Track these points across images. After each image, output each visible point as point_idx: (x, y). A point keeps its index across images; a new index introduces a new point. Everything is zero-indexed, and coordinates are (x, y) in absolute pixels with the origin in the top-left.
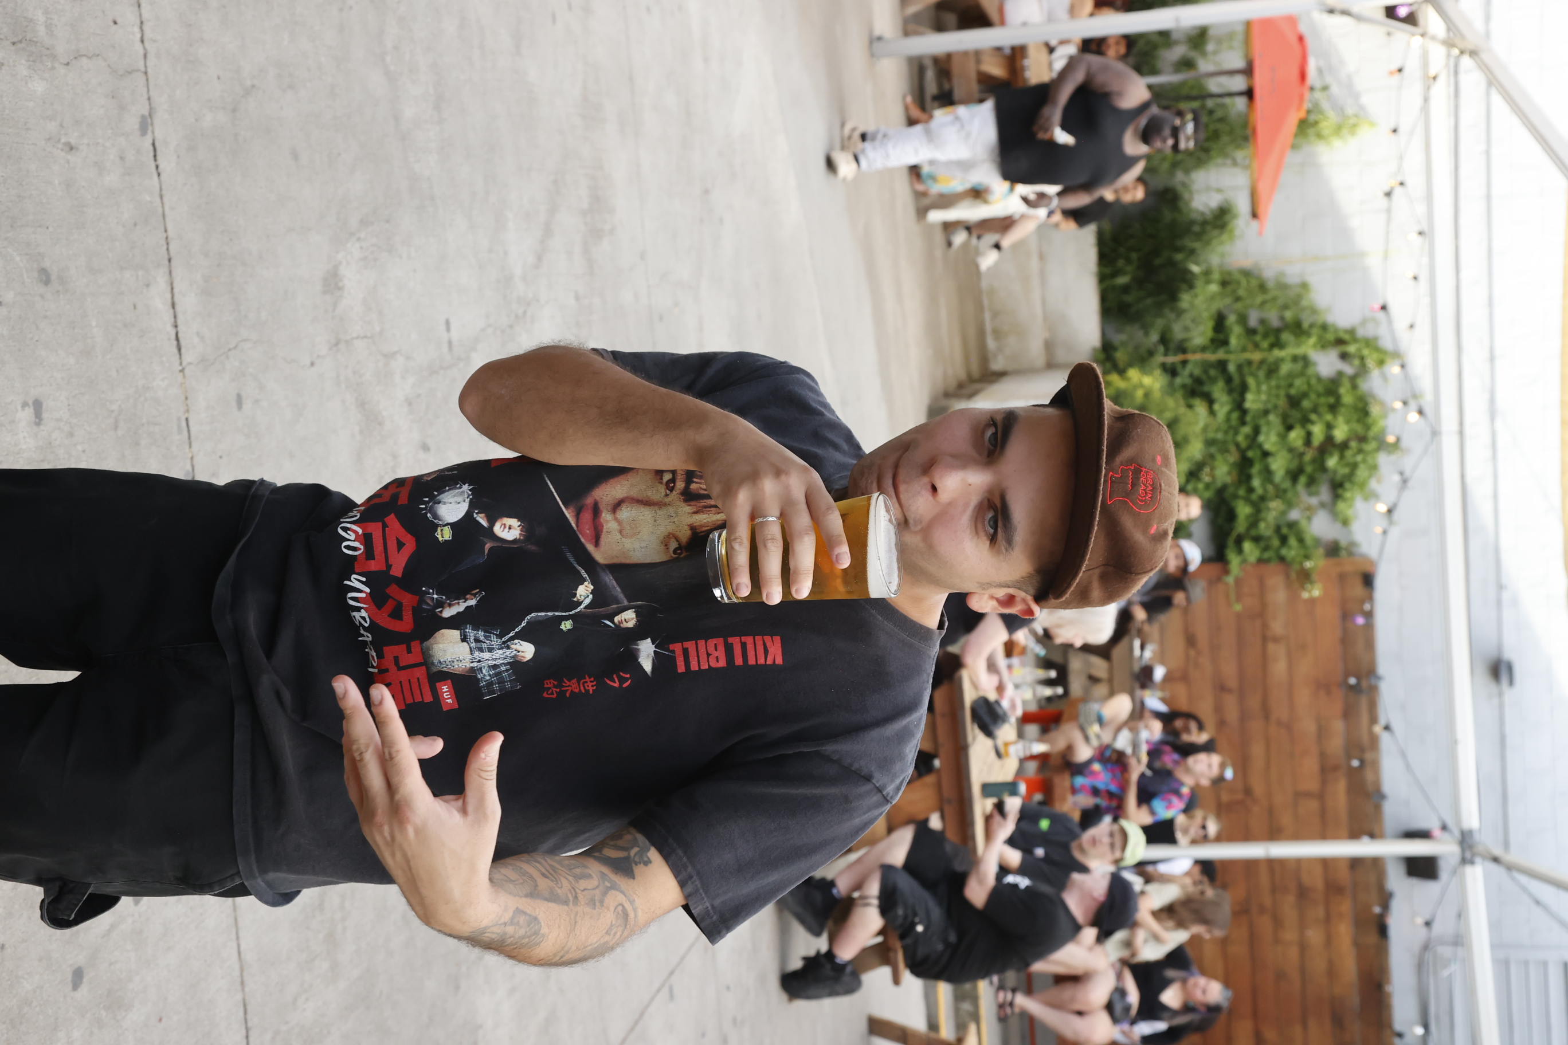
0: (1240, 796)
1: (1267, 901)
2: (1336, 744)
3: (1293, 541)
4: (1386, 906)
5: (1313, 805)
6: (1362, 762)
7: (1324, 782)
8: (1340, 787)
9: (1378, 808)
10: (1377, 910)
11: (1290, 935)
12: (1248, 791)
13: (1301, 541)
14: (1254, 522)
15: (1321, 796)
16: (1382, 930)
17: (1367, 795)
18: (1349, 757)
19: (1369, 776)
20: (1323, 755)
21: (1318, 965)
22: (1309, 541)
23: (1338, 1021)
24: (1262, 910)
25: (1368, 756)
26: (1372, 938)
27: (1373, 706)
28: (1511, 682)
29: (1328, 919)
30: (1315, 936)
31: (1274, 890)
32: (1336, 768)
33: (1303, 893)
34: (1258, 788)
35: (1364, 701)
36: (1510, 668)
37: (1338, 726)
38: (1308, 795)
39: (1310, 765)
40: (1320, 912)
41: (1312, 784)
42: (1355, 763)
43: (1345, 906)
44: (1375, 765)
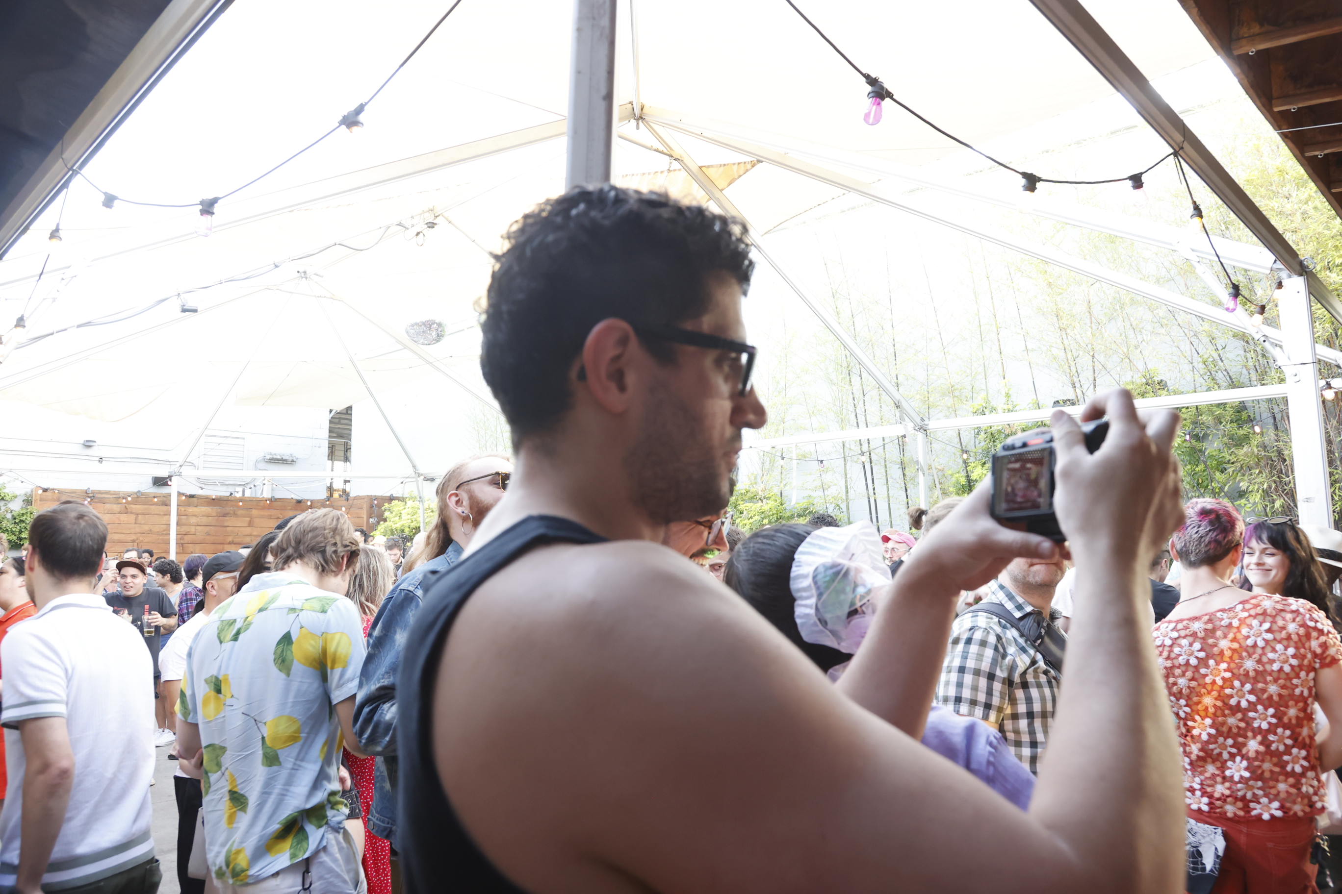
2: (116, 508)
3: (23, 518)
4: (183, 495)
5: (141, 517)
6: (124, 498)
7: (132, 513)
8: (134, 507)
9: (144, 494)
10: (184, 498)
11: (193, 529)
13: (23, 514)
14: (13, 533)
15: (137, 515)
17: (136, 497)
18: (121, 503)
19: (131, 496)
20: (120, 513)
21: (205, 520)
22: (24, 511)
23: (225, 515)
25: (121, 496)
26: (195, 500)
27: (100, 492)
28: (95, 442)
30: (193, 520)
34: (134, 537)
35: (97, 495)
36: (88, 441)
37: (108, 506)
39: (124, 518)
41: (133, 517)
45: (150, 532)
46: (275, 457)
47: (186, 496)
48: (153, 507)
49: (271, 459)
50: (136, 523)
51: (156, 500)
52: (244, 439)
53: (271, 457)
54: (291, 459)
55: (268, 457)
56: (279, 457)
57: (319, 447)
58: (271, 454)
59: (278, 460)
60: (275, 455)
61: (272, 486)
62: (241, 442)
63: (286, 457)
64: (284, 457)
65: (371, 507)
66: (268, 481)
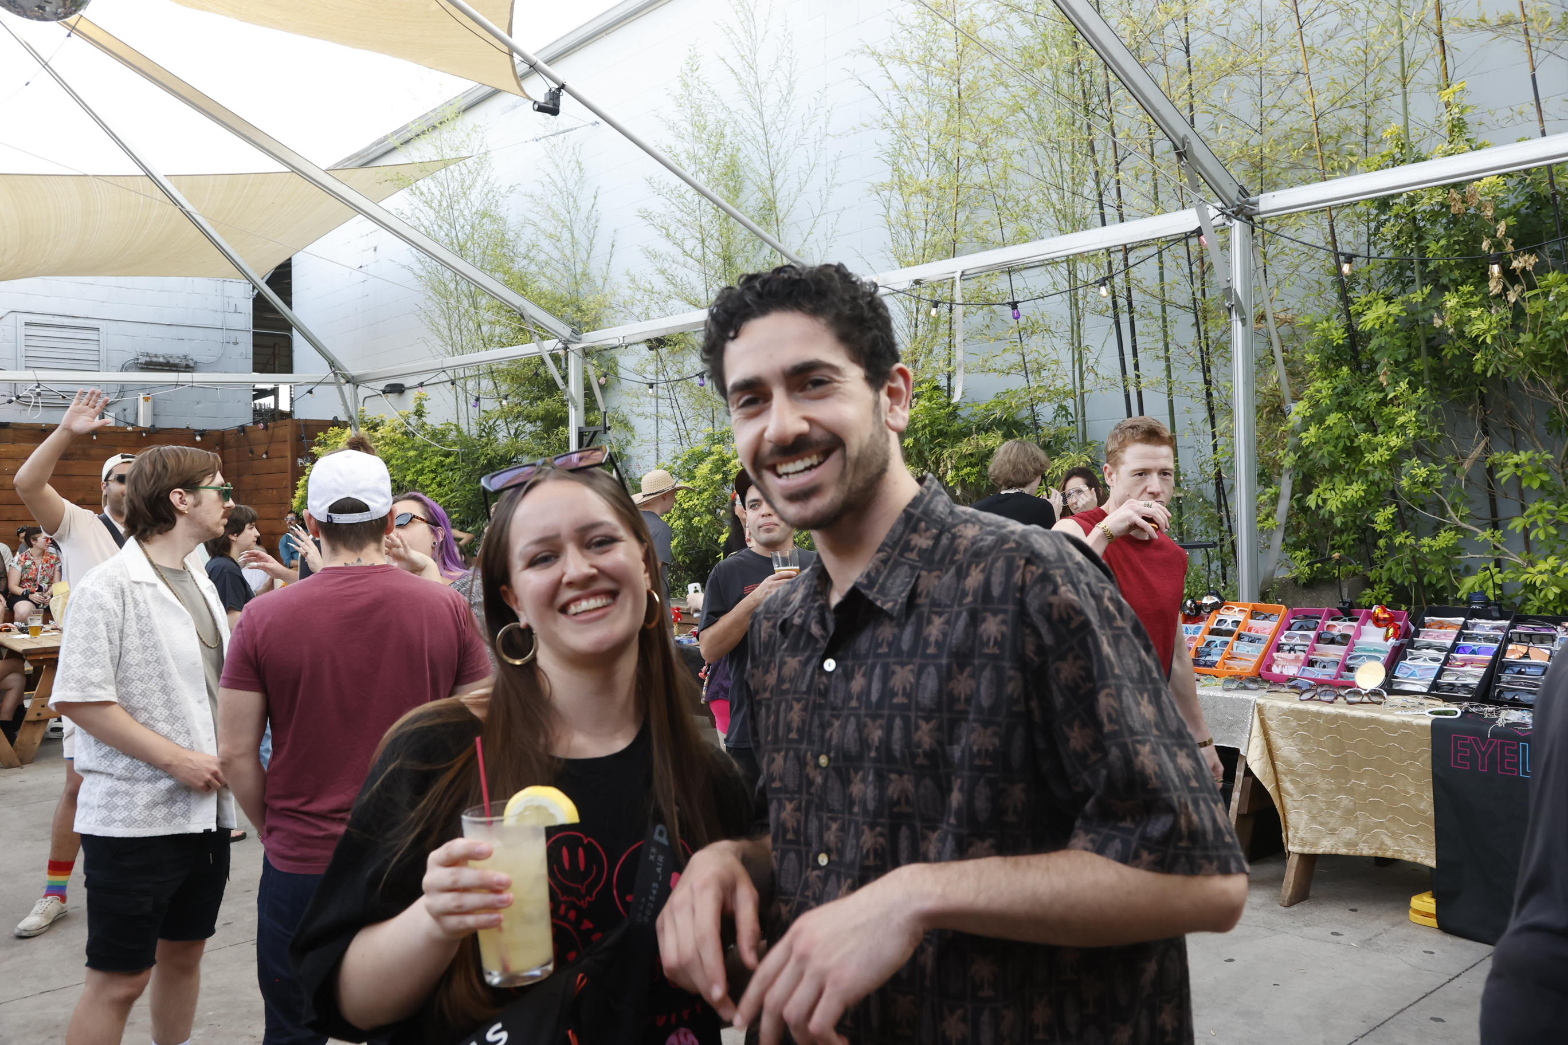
16: (4, 426)
46: (155, 359)
49: (147, 364)
52: (98, 329)
53: (148, 359)
54: (184, 363)
55: (142, 360)
56: (161, 360)
57: (236, 343)
58: (148, 355)
59: (160, 364)
60: (156, 356)
61: (154, 408)
62: (92, 335)
63: (177, 361)
64: (171, 361)
65: (299, 439)
66: (146, 399)
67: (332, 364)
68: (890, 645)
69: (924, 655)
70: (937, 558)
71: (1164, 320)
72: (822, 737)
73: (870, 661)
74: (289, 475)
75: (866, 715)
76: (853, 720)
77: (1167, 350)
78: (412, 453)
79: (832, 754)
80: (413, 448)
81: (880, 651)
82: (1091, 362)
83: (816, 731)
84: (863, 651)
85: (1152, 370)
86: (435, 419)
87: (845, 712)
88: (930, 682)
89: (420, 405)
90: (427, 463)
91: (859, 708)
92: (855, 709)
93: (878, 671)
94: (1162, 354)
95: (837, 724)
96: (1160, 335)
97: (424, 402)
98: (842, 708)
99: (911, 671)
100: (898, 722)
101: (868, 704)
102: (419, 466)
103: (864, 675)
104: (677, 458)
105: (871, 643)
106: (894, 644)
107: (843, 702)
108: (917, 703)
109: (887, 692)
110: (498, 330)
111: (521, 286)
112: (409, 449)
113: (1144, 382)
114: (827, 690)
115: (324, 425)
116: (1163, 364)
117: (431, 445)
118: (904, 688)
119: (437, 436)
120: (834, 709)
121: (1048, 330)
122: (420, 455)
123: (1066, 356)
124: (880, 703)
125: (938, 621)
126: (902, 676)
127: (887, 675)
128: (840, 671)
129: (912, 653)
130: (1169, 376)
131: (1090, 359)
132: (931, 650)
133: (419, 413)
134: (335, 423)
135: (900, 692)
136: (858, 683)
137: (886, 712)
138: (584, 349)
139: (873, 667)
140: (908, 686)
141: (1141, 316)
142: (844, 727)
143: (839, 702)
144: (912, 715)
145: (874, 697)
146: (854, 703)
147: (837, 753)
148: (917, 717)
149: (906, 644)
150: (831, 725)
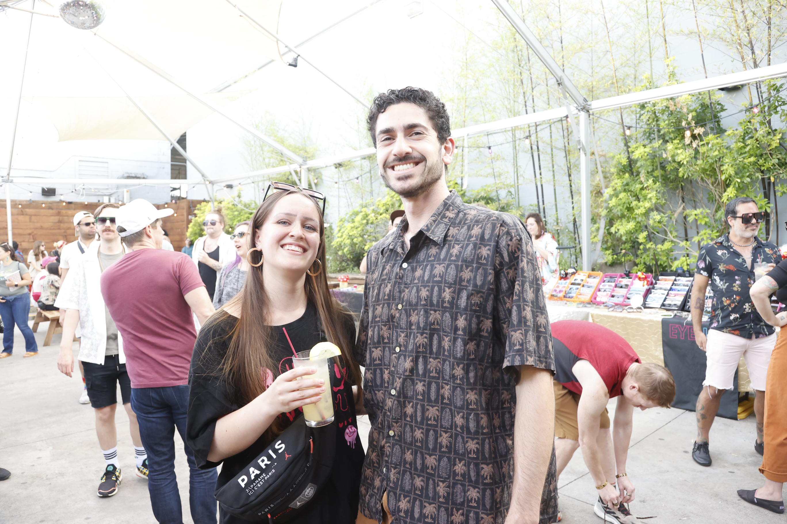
0: (31, 236)
1: (63, 231)
4: (64, 202)
5: (33, 217)
6: (19, 204)
7: (26, 215)
8: (28, 211)
9: (34, 201)
10: (64, 204)
12: (30, 234)
15: (31, 216)
16: (70, 203)
17: (30, 204)
18: (18, 208)
19: (25, 203)
20: (18, 214)
24: (65, 232)
25: (18, 203)
26: (72, 205)
29: (67, 216)
31: (59, 229)
32: (22, 211)
33: (60, 222)
34: (29, 231)
38: (30, 219)
39: (22, 218)
40: (66, 218)
41: (27, 218)
42: (20, 206)
43: (64, 212)
44: (20, 201)
45: (42, 228)
46: (131, 175)
47: (66, 203)
48: (42, 211)
49: (128, 177)
50: (30, 222)
51: (44, 205)
52: (107, 163)
53: (127, 175)
54: (142, 176)
56: (133, 175)
57: (163, 168)
58: (128, 173)
60: (131, 172)
61: (131, 195)
62: (105, 165)
63: (139, 176)
64: (138, 176)
65: (189, 208)
66: (127, 192)
67: (203, 176)
68: (435, 256)
69: (450, 260)
70: (457, 222)
71: (552, 155)
72: (400, 297)
73: (425, 264)
74: (185, 223)
75: (421, 286)
76: (415, 288)
77: (553, 167)
78: (236, 213)
79: (404, 304)
80: (237, 211)
81: (430, 259)
82: (522, 173)
83: (397, 294)
84: (422, 259)
85: (547, 175)
86: (246, 199)
87: (412, 285)
88: (452, 271)
89: (240, 193)
90: (242, 217)
91: (419, 283)
92: (416, 283)
93: (429, 267)
94: (551, 169)
95: (407, 291)
96: (551, 161)
97: (241, 192)
98: (410, 284)
99: (444, 267)
100: (436, 289)
101: (423, 281)
102: (239, 219)
103: (422, 269)
104: (347, 214)
105: (425, 256)
106: (437, 256)
107: (411, 281)
108: (445, 280)
109: (432, 276)
110: (272, 161)
111: (282, 142)
112: (235, 211)
113: (544, 181)
114: (403, 276)
115: (200, 202)
116: (552, 173)
117: (244, 210)
118: (440, 274)
119: (246, 206)
120: (406, 284)
121: (503, 159)
122: (240, 214)
123: (511, 170)
124: (428, 281)
125: (457, 247)
126: (439, 269)
127: (433, 268)
128: (410, 268)
129: (445, 259)
130: (554, 178)
131: (521, 172)
132: (453, 258)
133: (239, 197)
134: (204, 201)
135: (438, 275)
136: (418, 273)
137: (430, 284)
138: (308, 168)
139: (427, 266)
140: (442, 273)
141: (542, 153)
142: (410, 292)
143: (409, 281)
144: (443, 285)
145: (426, 278)
146: (416, 281)
147: (406, 303)
148: (445, 286)
149: (442, 257)
150: (404, 291)
